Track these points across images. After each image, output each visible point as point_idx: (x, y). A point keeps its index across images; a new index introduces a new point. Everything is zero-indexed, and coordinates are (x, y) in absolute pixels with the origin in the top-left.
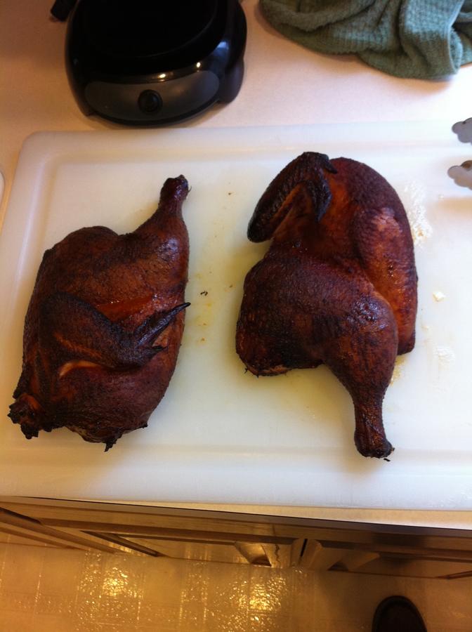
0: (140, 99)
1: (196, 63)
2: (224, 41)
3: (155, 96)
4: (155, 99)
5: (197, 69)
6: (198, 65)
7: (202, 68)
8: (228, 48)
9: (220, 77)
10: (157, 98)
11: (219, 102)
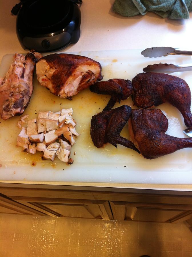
0: (42, 43)
1: (63, 29)
2: (72, 21)
3: (47, 42)
4: (47, 43)
5: (63, 31)
6: (64, 30)
7: (65, 31)
8: (74, 24)
9: (71, 34)
10: (48, 42)
11: (71, 43)
